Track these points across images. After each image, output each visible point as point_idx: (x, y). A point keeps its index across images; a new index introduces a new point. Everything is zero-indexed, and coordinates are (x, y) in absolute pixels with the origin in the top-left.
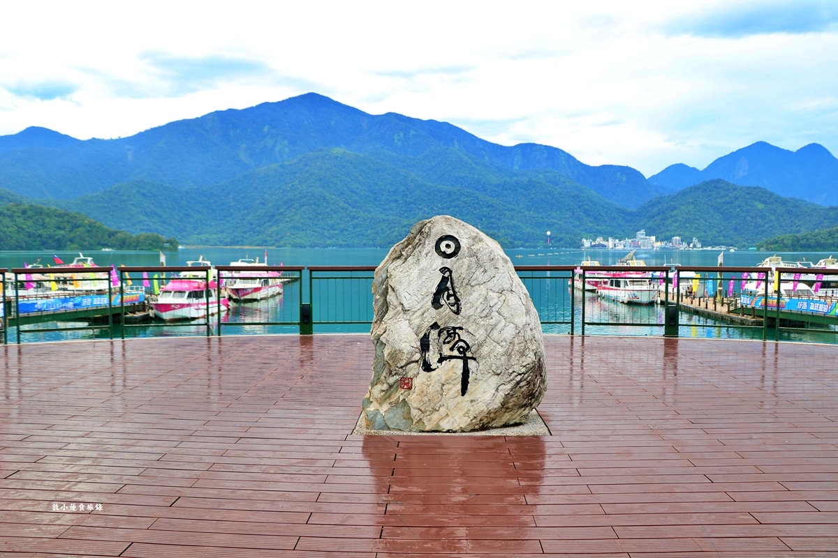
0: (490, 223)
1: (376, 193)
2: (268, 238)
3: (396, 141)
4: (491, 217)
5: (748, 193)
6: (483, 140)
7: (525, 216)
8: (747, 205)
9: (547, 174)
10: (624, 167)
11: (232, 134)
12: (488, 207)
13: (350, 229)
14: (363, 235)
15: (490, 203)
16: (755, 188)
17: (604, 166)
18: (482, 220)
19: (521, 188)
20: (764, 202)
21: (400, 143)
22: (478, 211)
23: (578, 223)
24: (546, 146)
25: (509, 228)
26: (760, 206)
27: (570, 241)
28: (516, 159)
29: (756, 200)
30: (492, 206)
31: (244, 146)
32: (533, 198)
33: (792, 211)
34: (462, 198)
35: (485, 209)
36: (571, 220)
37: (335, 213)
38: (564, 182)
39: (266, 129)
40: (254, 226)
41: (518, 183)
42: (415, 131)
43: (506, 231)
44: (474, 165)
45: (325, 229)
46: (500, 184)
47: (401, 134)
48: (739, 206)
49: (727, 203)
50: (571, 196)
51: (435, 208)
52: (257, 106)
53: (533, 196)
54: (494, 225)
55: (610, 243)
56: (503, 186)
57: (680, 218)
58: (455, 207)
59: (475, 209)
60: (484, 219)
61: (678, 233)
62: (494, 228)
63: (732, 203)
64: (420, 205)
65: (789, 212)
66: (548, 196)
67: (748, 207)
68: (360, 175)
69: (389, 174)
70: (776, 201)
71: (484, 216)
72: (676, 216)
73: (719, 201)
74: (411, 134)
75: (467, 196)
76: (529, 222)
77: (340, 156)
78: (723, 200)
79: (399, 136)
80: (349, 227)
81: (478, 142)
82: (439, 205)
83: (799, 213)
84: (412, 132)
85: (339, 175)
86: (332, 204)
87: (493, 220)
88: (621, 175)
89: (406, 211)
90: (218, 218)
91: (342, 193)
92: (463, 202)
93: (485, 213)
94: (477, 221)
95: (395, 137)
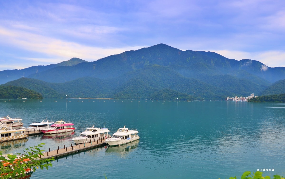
1: (164, 80)
2: (116, 96)
3: (187, 61)
4: (200, 89)
7: (214, 88)
11: (131, 59)
13: (145, 93)
14: (148, 95)
15: (201, 83)
17: (277, 67)
19: (221, 78)
21: (189, 61)
22: (196, 87)
30: (202, 85)
31: (134, 63)
35: (199, 86)
37: (141, 87)
38: (247, 75)
39: (143, 57)
40: (116, 92)
41: (221, 76)
42: (195, 57)
45: (136, 93)
46: (213, 76)
47: (190, 58)
50: (241, 80)
51: (182, 86)
52: (141, 49)
53: (224, 81)
54: (200, 92)
56: (215, 77)
58: (189, 85)
60: (197, 89)
64: (178, 84)
66: (230, 81)
68: (160, 74)
69: (170, 73)
71: (198, 89)
74: (193, 58)
75: (194, 81)
76: (215, 91)
77: (154, 67)
80: (145, 92)
82: (184, 85)
84: (194, 57)
85: (150, 74)
86: (141, 85)
89: (172, 87)
90: (113, 89)
92: (191, 83)
94: (195, 90)
95: (187, 59)
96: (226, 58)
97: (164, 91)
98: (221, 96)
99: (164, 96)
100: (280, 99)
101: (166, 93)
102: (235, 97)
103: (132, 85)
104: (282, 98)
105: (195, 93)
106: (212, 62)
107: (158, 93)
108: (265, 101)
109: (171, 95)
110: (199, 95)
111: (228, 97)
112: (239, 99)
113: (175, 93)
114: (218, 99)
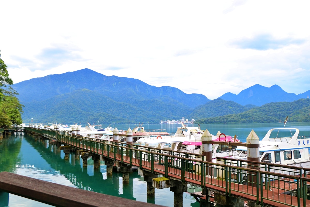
1: (95, 105)
2: (48, 121)
3: (113, 86)
4: (133, 113)
5: (227, 103)
6: (150, 85)
7: (146, 113)
8: (225, 107)
9: (165, 97)
10: (199, 94)
11: (55, 83)
12: (132, 110)
13: (78, 118)
14: (82, 120)
15: (133, 108)
16: (230, 101)
17: (192, 94)
18: (129, 114)
19: (150, 103)
20: (232, 106)
21: (115, 86)
22: (128, 111)
23: (168, 115)
24: (172, 87)
25: (138, 117)
26: (230, 108)
27: (157, 121)
28: (161, 92)
29: (229, 105)
30: (134, 109)
31: (59, 87)
32: (153, 106)
33: (241, 109)
34: (124, 106)
35: (131, 110)
36: (165, 114)
37: (74, 112)
38: (171, 100)
39: (68, 81)
40: (46, 116)
41: (149, 101)
43: (137, 118)
44: (136, 95)
45: (69, 118)
46: (142, 101)
47: (116, 83)
48: (223, 108)
49: (219, 107)
50: (168, 105)
51: (114, 110)
52: (65, 73)
53: (153, 105)
54: (133, 116)
56: (144, 102)
57: (199, 113)
58: (121, 110)
59: (128, 110)
60: (130, 114)
62: (133, 117)
63: (221, 107)
64: (109, 109)
65: (240, 110)
66: (159, 105)
67: (226, 108)
68: (90, 98)
69: (101, 98)
70: (236, 106)
71: (130, 113)
72: (198, 112)
73: (216, 106)
75: (126, 106)
76: (147, 115)
77: (84, 91)
78: (218, 106)
79: (115, 84)
80: (78, 117)
82: (116, 109)
83: (244, 110)
84: (120, 83)
85: (81, 98)
86: (74, 109)
87: (133, 114)
88: (198, 97)
89: (104, 111)
90: (39, 113)
91: (81, 105)
92: (124, 108)
93: (131, 112)
94: (128, 115)
95: (113, 84)
96: (147, 84)
97: (100, 115)
98: (154, 120)
99: (101, 121)
100: (222, 121)
101: (102, 118)
102: (168, 121)
103: (64, 109)
104: (223, 120)
105: (128, 117)
106: (136, 88)
107: (94, 118)
108: (209, 123)
109: (108, 119)
110: (132, 119)
111: (162, 121)
112: (173, 122)
113: (112, 118)
114: (153, 123)
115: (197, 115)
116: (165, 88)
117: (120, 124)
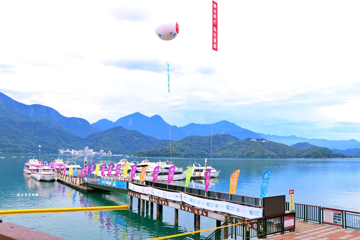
0: (15, 140)
4: (17, 138)
5: (132, 133)
6: (16, 101)
7: (33, 138)
8: (131, 138)
9: (46, 119)
10: (81, 118)
12: (15, 133)
15: (16, 131)
16: (134, 131)
17: (72, 118)
18: (11, 139)
19: (32, 125)
20: (138, 137)
23: (59, 142)
25: (25, 143)
26: (136, 138)
27: (54, 150)
28: (31, 111)
29: (135, 136)
30: (17, 133)
32: (38, 130)
33: (148, 141)
34: (2, 127)
35: (13, 134)
36: (55, 141)
38: (53, 123)
41: (31, 123)
43: (23, 144)
44: (9, 112)
46: (22, 122)
48: (128, 138)
49: (123, 136)
50: (56, 130)
55: (73, 152)
56: (23, 123)
57: (104, 142)
59: (8, 133)
61: (103, 148)
62: (17, 143)
63: (125, 136)
65: (147, 141)
66: (45, 129)
67: (131, 139)
70: (142, 137)
72: (102, 141)
73: (120, 135)
75: (4, 127)
76: (35, 141)
78: (122, 135)
81: (13, 101)
83: (151, 142)
87: (17, 139)
88: (80, 122)
92: (2, 129)
93: (13, 136)
94: (9, 139)
96: (12, 99)
111: (61, 150)
115: (102, 145)
116: (37, 107)
117: (11, 152)
